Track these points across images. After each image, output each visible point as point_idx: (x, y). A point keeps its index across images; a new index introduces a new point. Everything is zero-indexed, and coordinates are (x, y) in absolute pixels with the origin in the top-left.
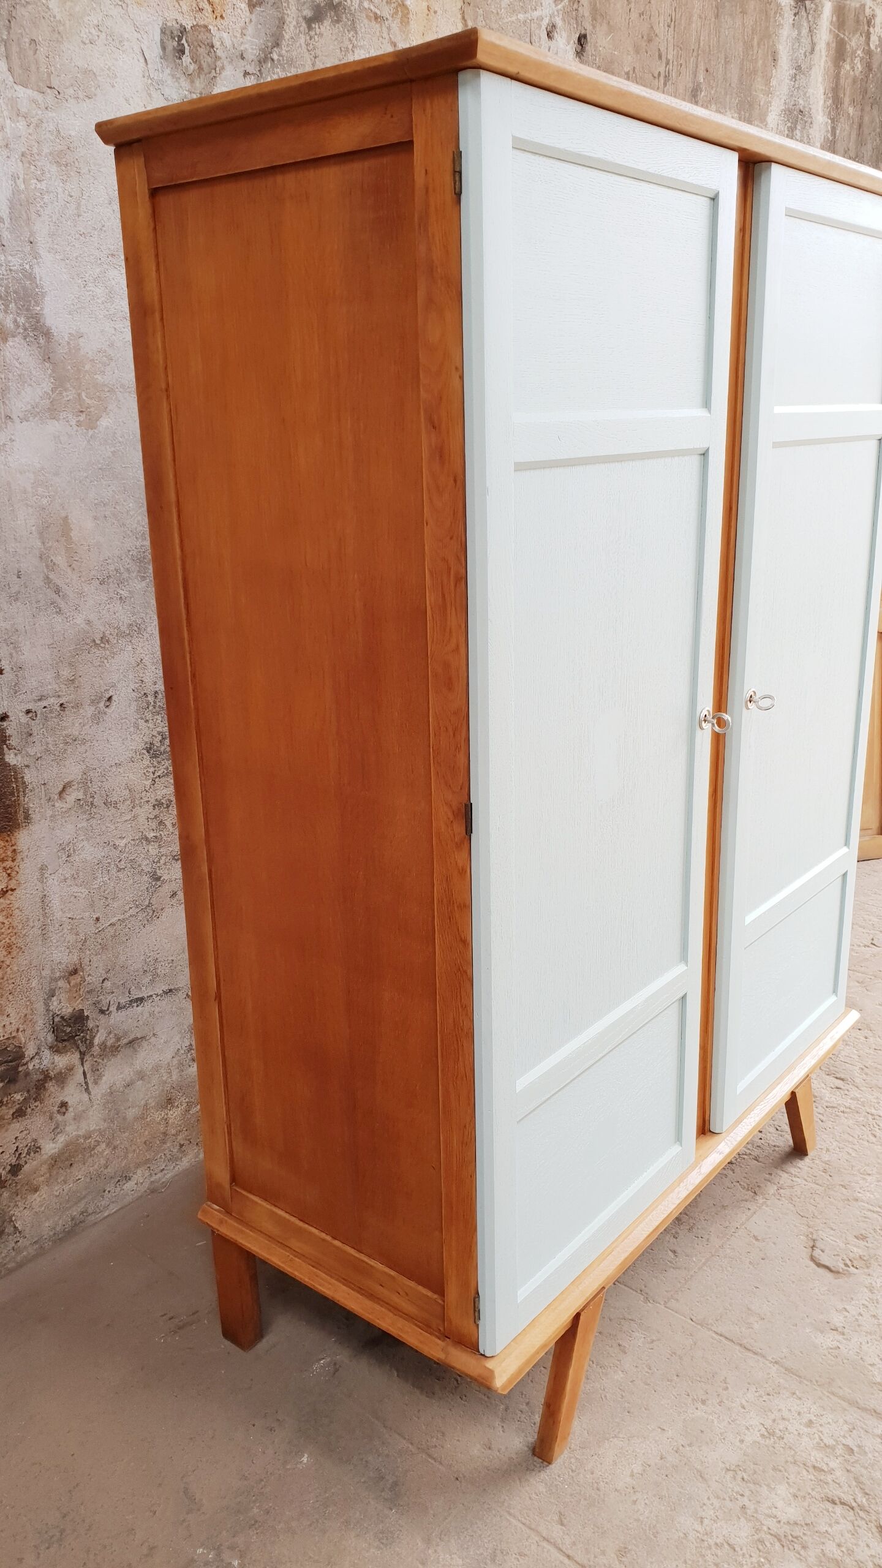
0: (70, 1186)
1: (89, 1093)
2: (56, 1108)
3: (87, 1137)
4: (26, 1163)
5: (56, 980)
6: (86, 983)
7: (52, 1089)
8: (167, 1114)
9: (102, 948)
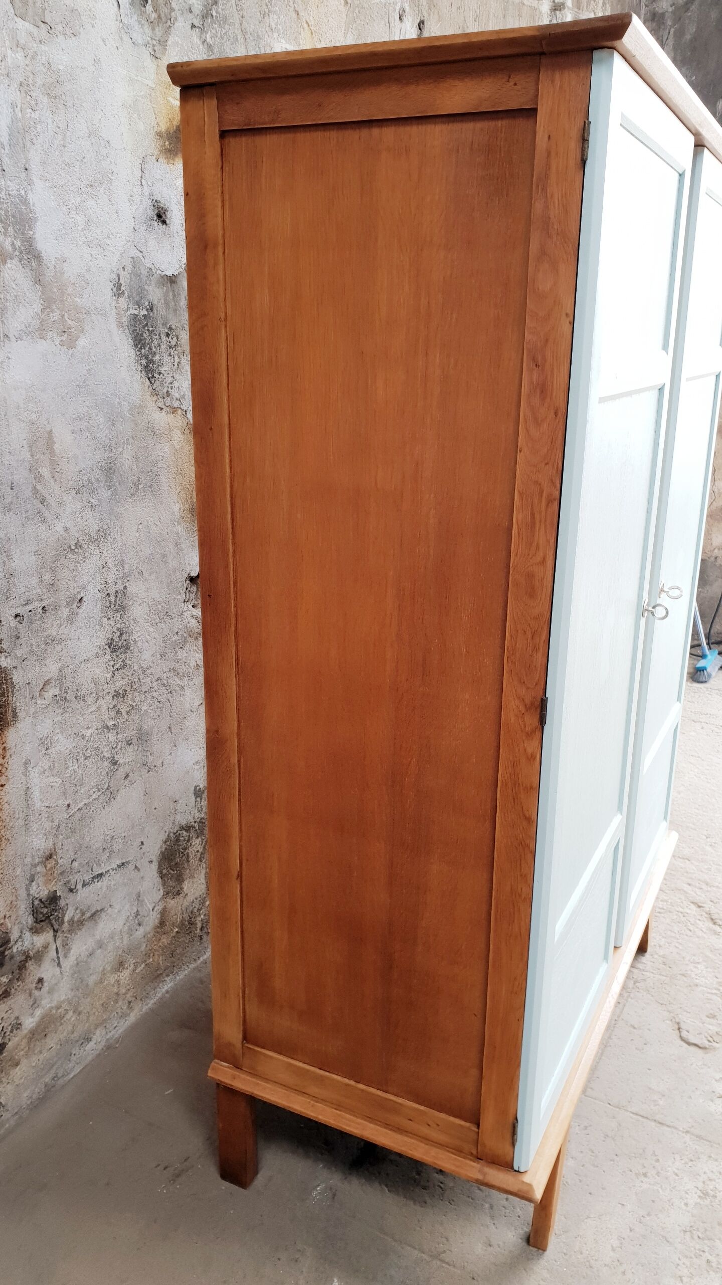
0: (45, 1055)
1: (61, 967)
2: (34, 985)
3: (58, 1007)
4: (9, 1040)
5: (36, 866)
6: (59, 865)
7: (31, 968)
8: (119, 976)
9: (72, 832)
